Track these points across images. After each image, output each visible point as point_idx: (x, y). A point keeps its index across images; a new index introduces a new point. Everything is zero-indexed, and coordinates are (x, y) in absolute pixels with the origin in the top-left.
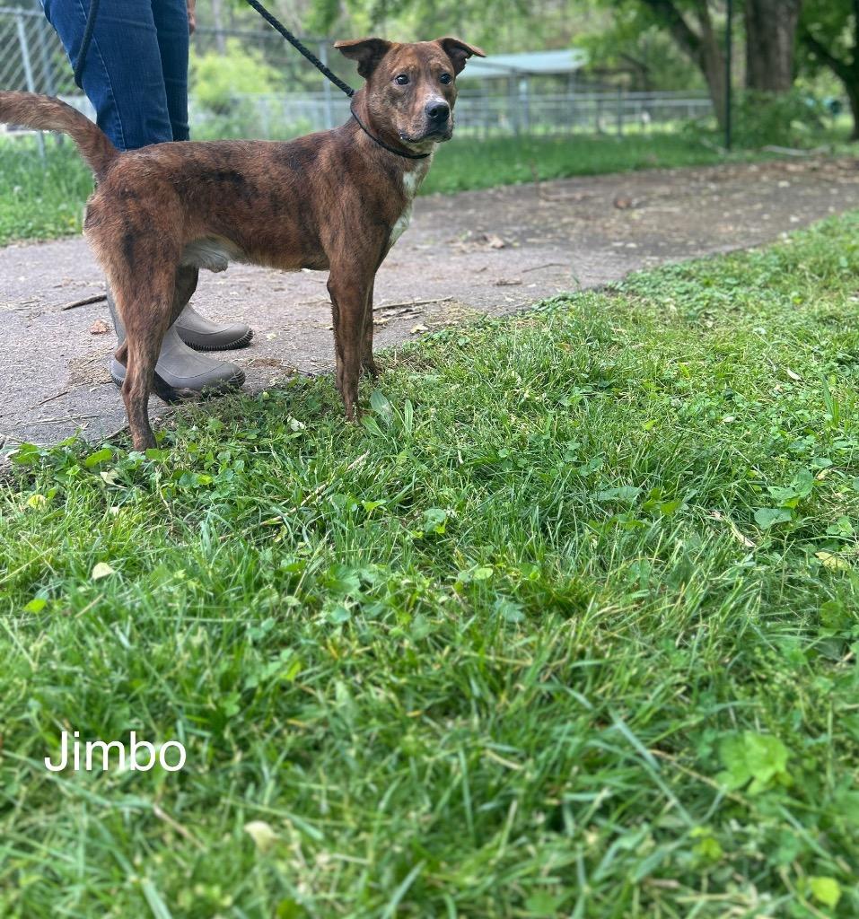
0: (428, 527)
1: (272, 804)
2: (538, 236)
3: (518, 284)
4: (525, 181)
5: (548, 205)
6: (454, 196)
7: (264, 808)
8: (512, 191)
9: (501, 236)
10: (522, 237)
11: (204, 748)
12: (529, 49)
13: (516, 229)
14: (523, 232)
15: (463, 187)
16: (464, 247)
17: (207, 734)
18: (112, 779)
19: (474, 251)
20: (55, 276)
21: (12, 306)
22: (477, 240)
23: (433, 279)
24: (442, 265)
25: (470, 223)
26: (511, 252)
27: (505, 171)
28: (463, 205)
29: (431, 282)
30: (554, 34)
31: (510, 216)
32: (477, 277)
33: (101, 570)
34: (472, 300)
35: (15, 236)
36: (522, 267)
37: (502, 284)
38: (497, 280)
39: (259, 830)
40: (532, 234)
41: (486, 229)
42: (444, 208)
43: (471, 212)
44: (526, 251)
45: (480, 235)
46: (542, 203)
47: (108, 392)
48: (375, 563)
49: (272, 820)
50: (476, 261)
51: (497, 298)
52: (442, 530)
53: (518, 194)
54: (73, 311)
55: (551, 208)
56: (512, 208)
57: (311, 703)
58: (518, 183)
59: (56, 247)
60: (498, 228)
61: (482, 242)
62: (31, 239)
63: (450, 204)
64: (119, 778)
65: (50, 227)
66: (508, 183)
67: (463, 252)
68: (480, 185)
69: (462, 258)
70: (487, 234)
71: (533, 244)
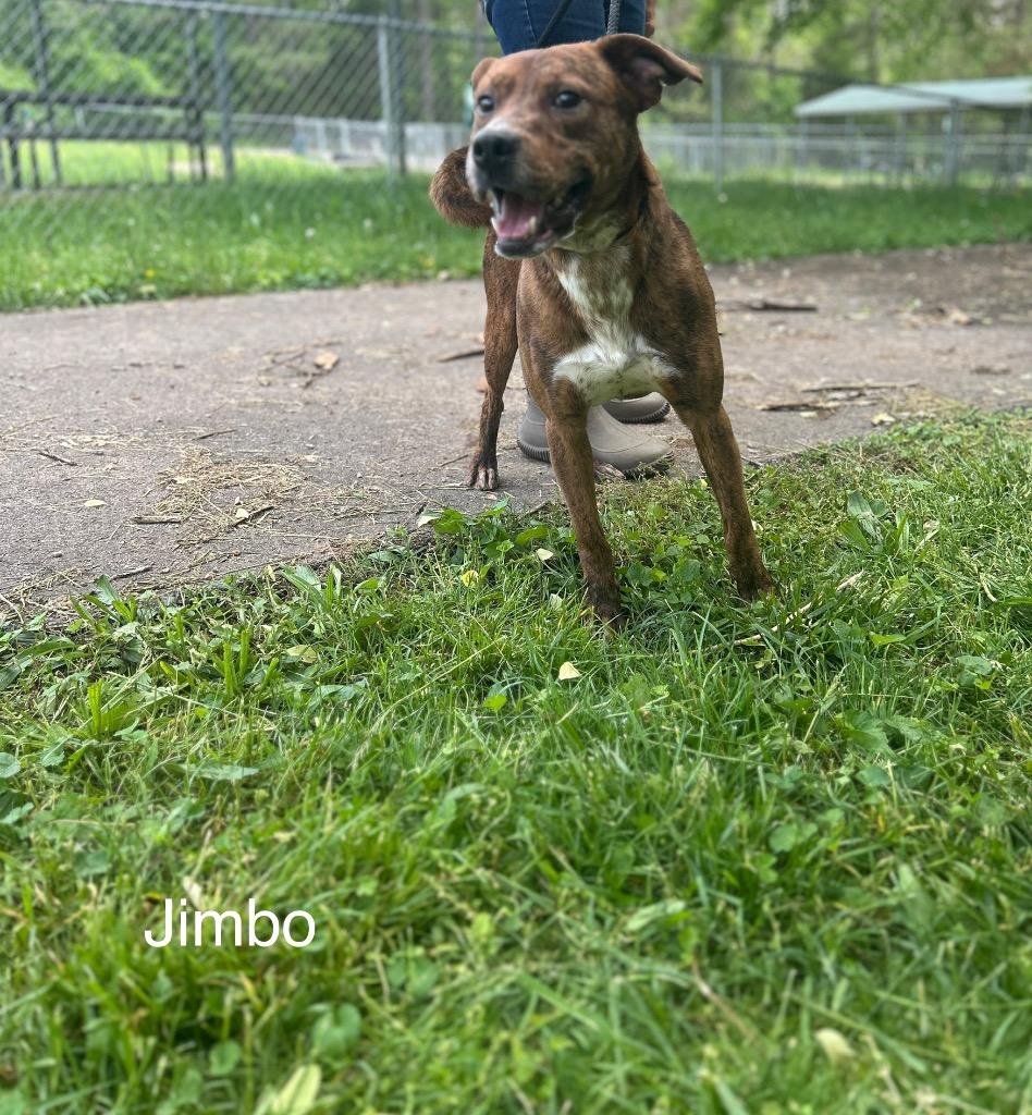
2: (1014, 312)
3: (1006, 372)
4: (975, 242)
5: (1016, 274)
6: (880, 256)
8: (960, 253)
9: (964, 309)
10: (996, 312)
13: (981, 301)
14: (992, 307)
15: (891, 245)
16: (916, 319)
19: (930, 327)
22: (931, 312)
23: (882, 357)
24: (890, 341)
25: (913, 291)
26: (983, 331)
27: (946, 229)
28: (896, 267)
29: (882, 362)
31: (967, 286)
32: (944, 359)
34: (945, 388)
36: (1003, 351)
37: (983, 371)
38: (973, 366)
40: (1005, 309)
41: (939, 299)
42: (871, 270)
43: (911, 277)
44: (1003, 331)
45: (932, 306)
46: (1007, 271)
50: (936, 340)
51: (980, 387)
53: (969, 257)
55: (1020, 279)
56: (967, 276)
58: (965, 244)
60: (958, 299)
61: (938, 314)
63: (878, 265)
66: (952, 242)
67: (915, 327)
68: (915, 245)
69: (917, 334)
70: (944, 305)
71: (1010, 323)
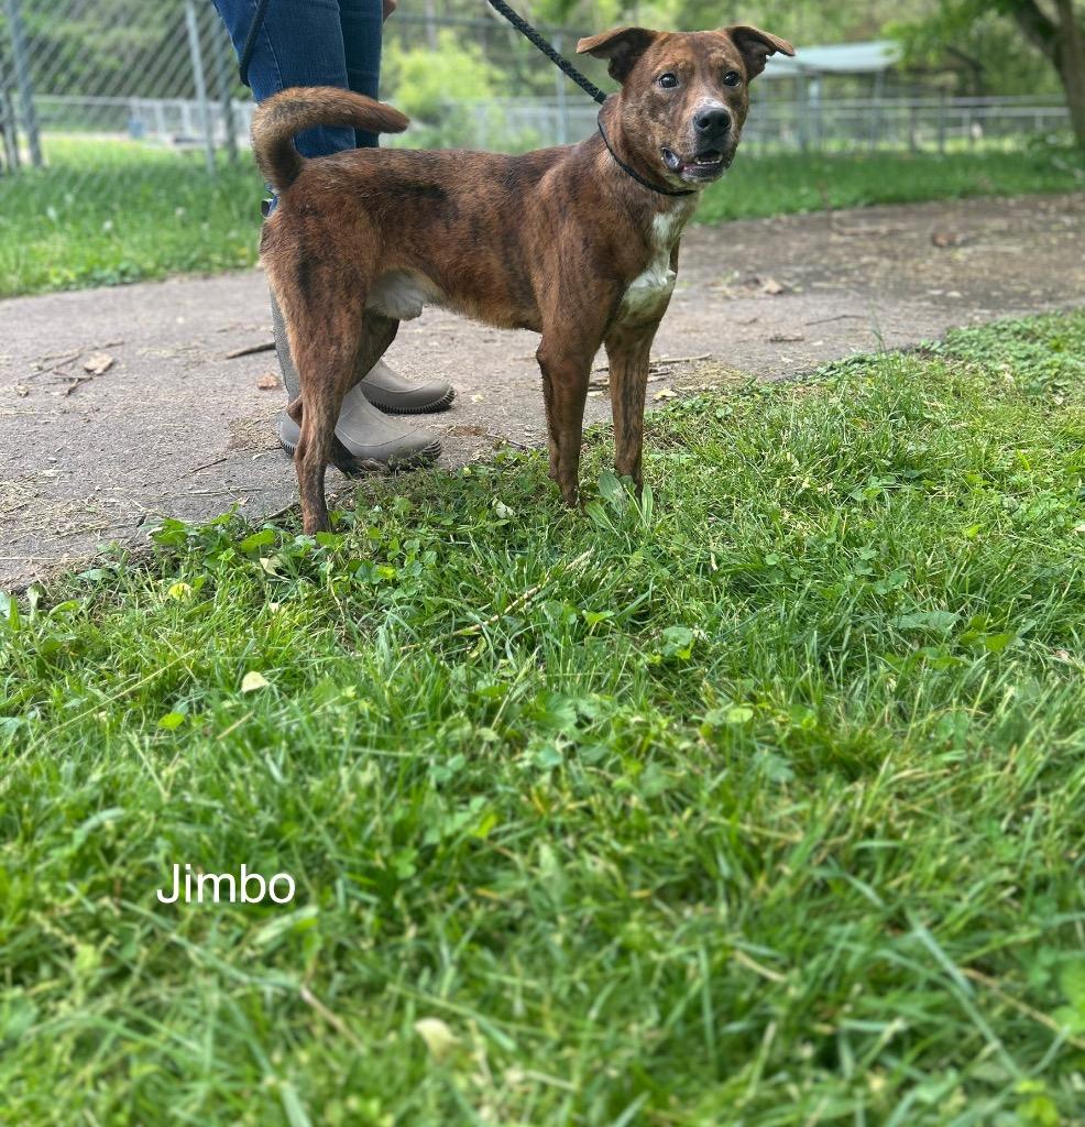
0: (667, 650)
1: (451, 997)
2: (828, 279)
3: (798, 340)
4: (812, 210)
5: (842, 239)
6: (717, 227)
7: (441, 1002)
8: (795, 222)
9: (777, 278)
10: (807, 281)
11: (369, 917)
12: (822, 42)
13: (799, 269)
14: (808, 274)
15: (730, 216)
16: (729, 292)
17: (373, 899)
18: (253, 948)
19: (742, 298)
20: (218, 318)
21: (166, 353)
22: (746, 283)
23: (685, 332)
24: (700, 315)
25: (737, 261)
26: (792, 299)
27: (787, 197)
28: (730, 238)
29: (683, 336)
30: (856, 22)
31: (791, 254)
32: (744, 330)
33: (253, 681)
34: (737, 360)
35: (175, 268)
36: (804, 319)
37: (777, 340)
38: (771, 335)
39: (434, 1031)
40: (819, 276)
41: (759, 269)
42: (704, 243)
43: (740, 247)
44: (810, 299)
45: (750, 277)
46: (834, 238)
47: (276, 460)
48: (597, 692)
49: (450, 1018)
50: (746, 309)
51: (769, 357)
52: (686, 655)
53: (803, 225)
54: (239, 360)
55: (845, 244)
56: (794, 244)
57: (506, 868)
58: (803, 212)
59: (223, 282)
60: (773, 268)
61: (752, 285)
62: (194, 273)
63: (712, 237)
64: (262, 946)
65: (217, 258)
66: (790, 211)
67: (727, 298)
68: (753, 214)
69: (726, 306)
70: (759, 276)
71: (821, 290)
